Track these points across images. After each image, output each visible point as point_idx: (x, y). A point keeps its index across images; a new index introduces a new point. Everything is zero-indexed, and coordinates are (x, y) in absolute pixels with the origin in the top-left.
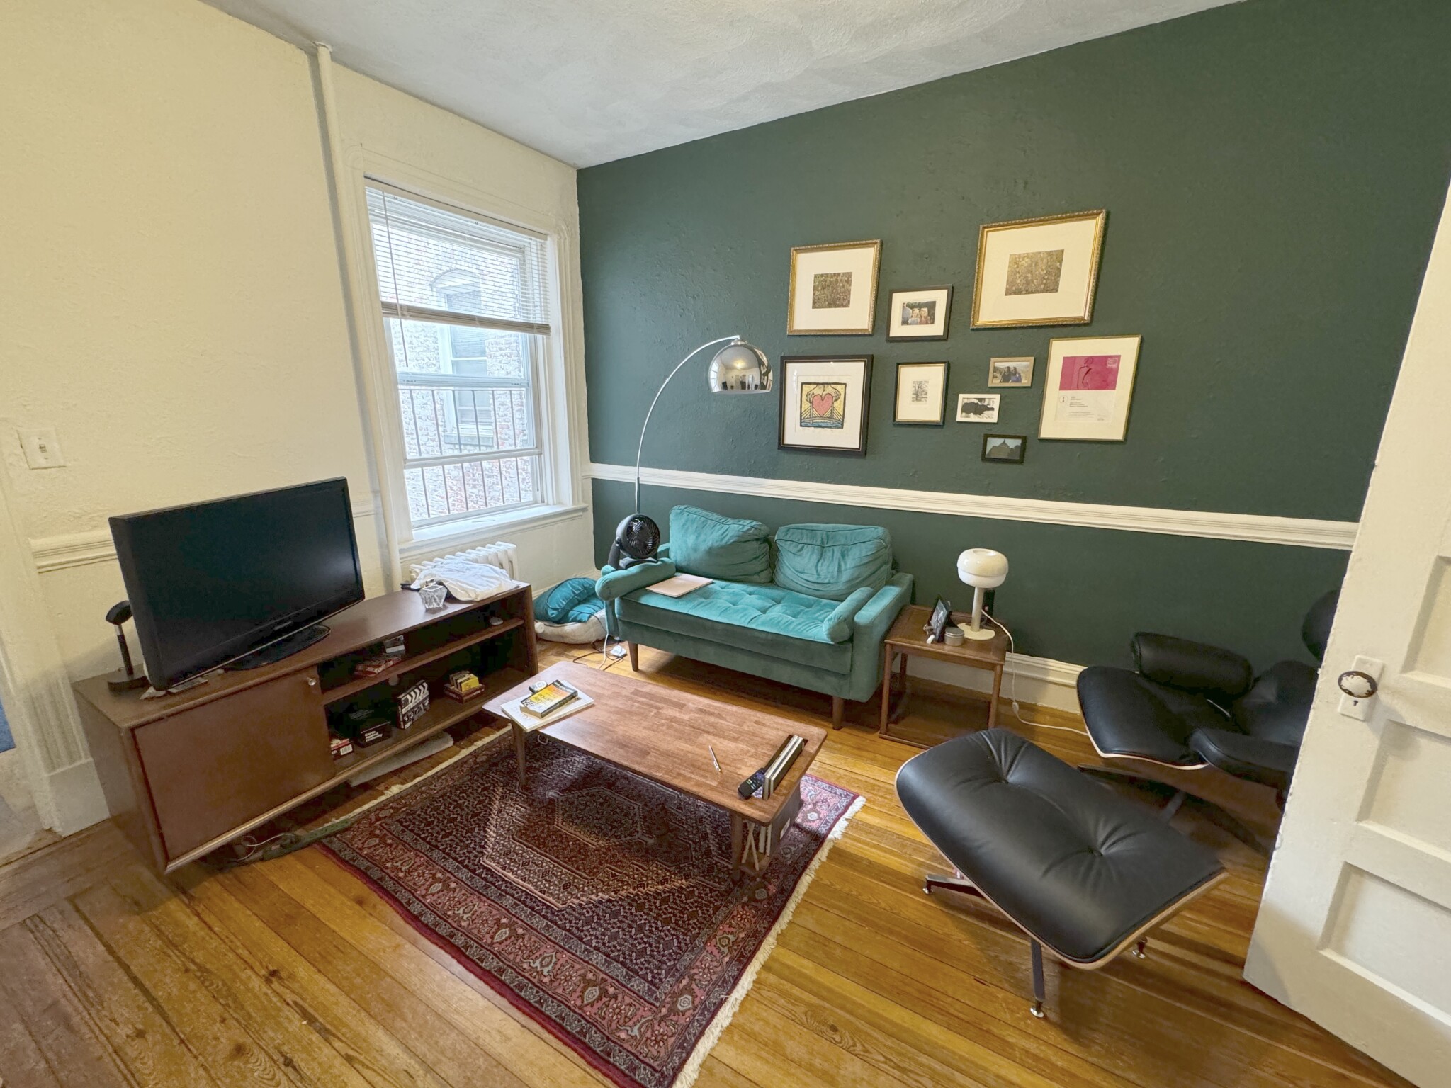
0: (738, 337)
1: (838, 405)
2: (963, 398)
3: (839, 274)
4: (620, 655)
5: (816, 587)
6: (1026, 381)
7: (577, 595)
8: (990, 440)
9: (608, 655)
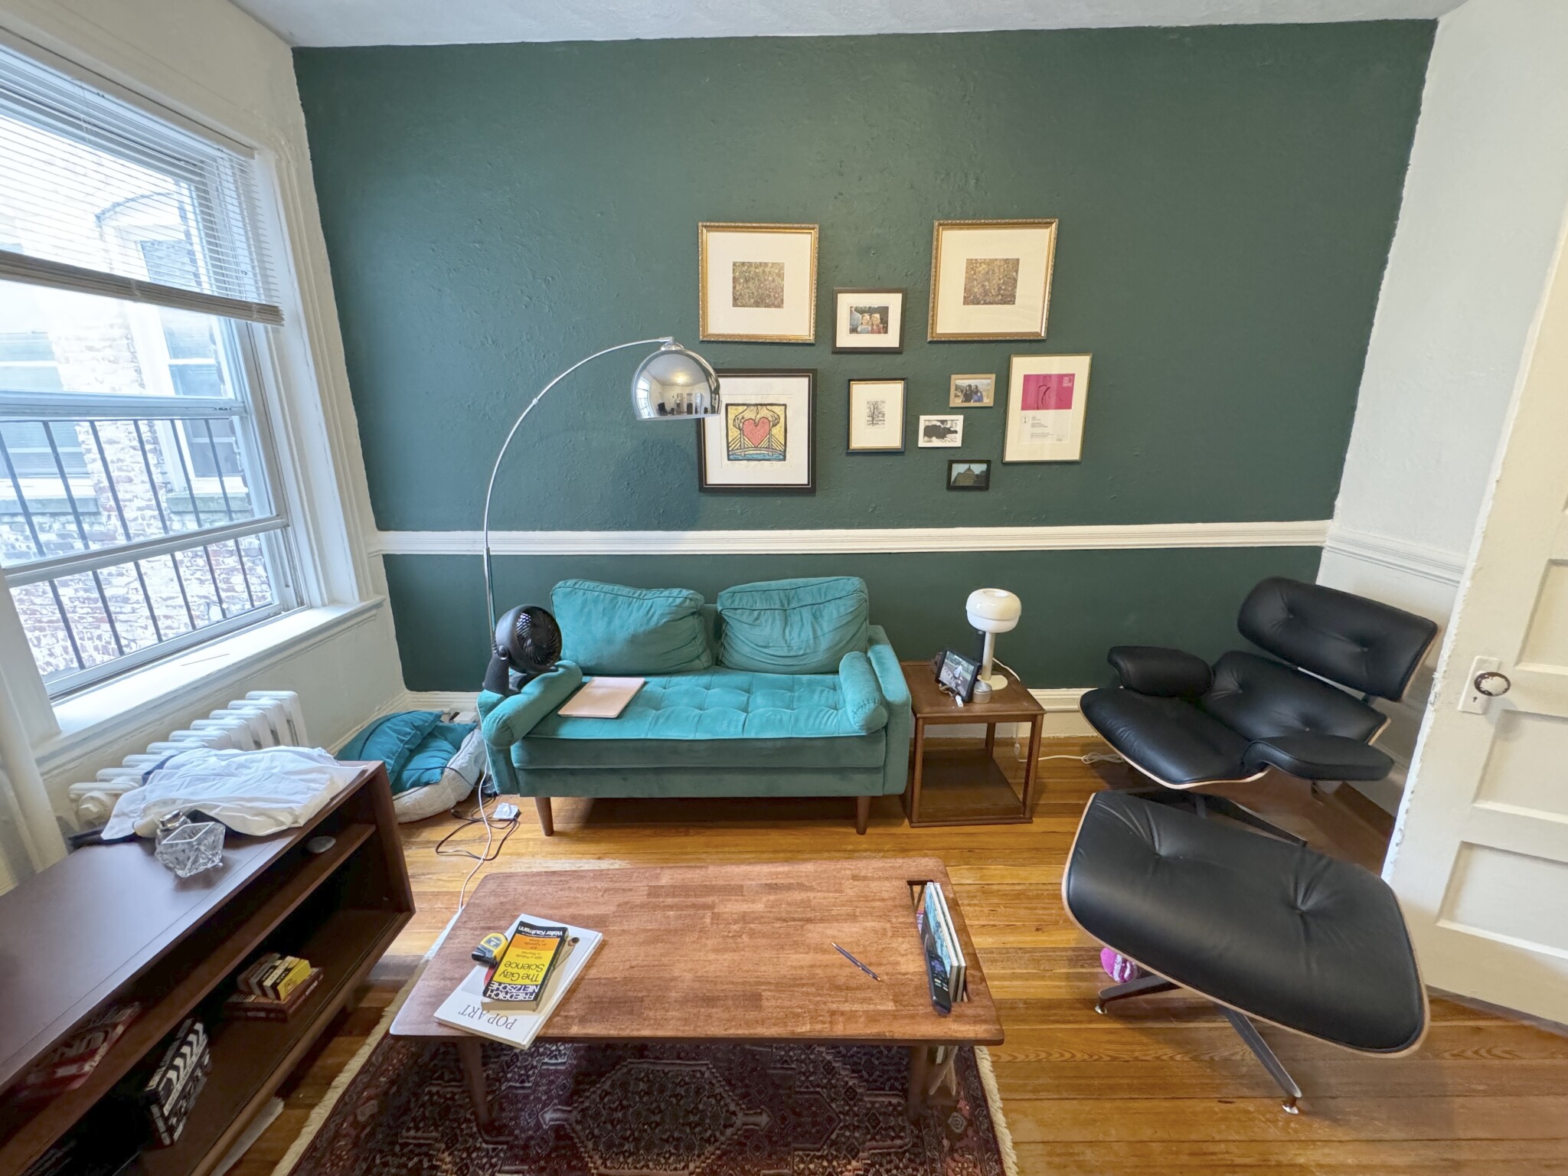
0: (669, 339)
1: (778, 431)
2: (924, 421)
3: (766, 264)
4: (512, 817)
5: (789, 662)
6: (988, 401)
7: (407, 743)
8: (955, 466)
9: (490, 821)
